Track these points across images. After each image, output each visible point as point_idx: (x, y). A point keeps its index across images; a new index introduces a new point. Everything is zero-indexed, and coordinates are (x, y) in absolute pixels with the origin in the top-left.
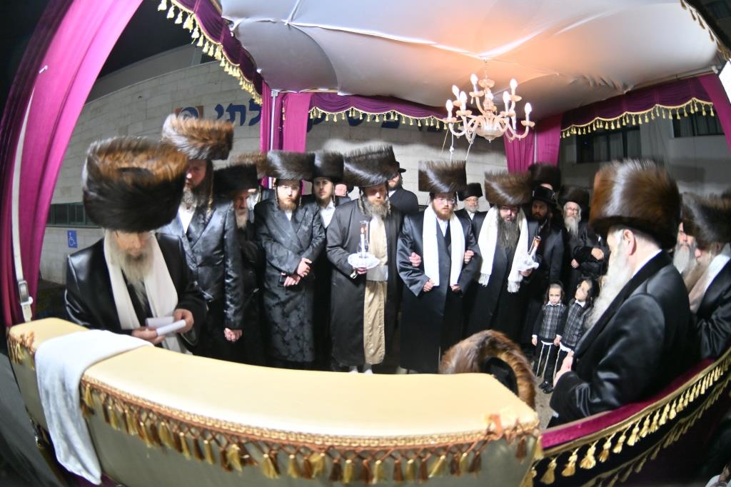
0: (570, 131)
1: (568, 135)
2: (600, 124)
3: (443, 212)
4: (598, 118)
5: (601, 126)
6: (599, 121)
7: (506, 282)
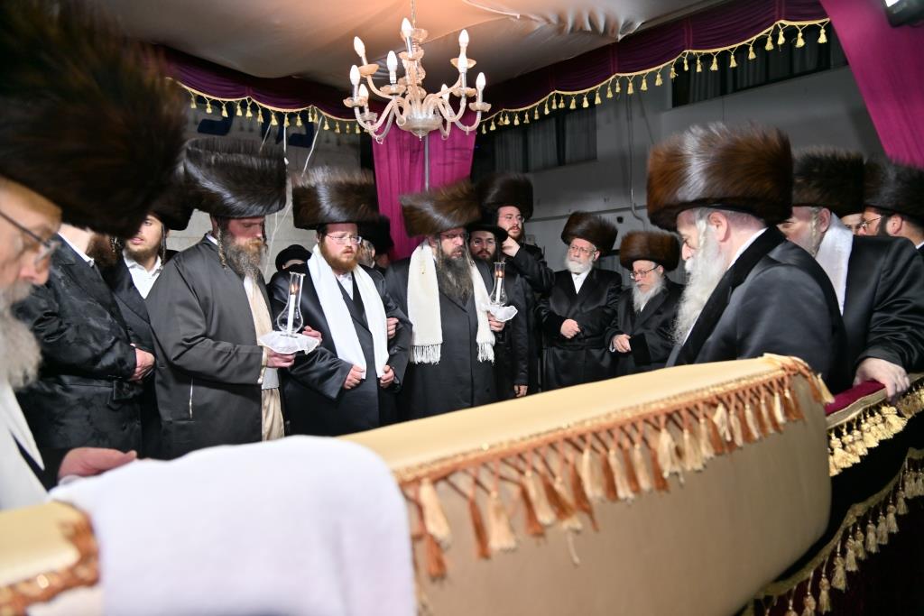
0: (497, 120)
1: (493, 128)
2: (558, 103)
3: (344, 259)
4: (557, 91)
5: (562, 105)
6: (558, 97)
7: (474, 346)
